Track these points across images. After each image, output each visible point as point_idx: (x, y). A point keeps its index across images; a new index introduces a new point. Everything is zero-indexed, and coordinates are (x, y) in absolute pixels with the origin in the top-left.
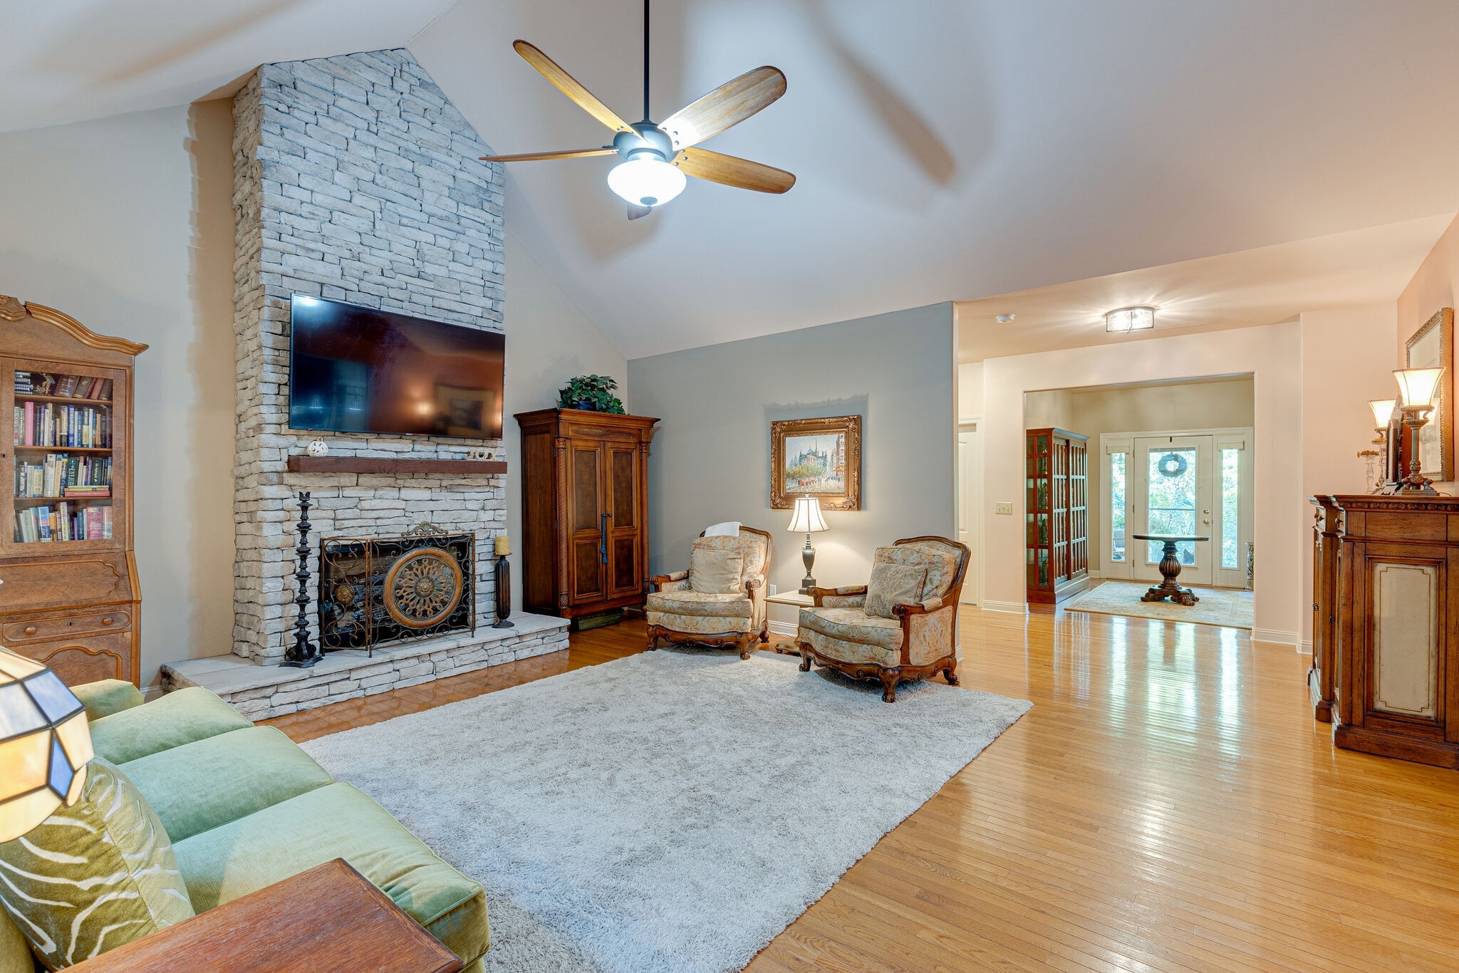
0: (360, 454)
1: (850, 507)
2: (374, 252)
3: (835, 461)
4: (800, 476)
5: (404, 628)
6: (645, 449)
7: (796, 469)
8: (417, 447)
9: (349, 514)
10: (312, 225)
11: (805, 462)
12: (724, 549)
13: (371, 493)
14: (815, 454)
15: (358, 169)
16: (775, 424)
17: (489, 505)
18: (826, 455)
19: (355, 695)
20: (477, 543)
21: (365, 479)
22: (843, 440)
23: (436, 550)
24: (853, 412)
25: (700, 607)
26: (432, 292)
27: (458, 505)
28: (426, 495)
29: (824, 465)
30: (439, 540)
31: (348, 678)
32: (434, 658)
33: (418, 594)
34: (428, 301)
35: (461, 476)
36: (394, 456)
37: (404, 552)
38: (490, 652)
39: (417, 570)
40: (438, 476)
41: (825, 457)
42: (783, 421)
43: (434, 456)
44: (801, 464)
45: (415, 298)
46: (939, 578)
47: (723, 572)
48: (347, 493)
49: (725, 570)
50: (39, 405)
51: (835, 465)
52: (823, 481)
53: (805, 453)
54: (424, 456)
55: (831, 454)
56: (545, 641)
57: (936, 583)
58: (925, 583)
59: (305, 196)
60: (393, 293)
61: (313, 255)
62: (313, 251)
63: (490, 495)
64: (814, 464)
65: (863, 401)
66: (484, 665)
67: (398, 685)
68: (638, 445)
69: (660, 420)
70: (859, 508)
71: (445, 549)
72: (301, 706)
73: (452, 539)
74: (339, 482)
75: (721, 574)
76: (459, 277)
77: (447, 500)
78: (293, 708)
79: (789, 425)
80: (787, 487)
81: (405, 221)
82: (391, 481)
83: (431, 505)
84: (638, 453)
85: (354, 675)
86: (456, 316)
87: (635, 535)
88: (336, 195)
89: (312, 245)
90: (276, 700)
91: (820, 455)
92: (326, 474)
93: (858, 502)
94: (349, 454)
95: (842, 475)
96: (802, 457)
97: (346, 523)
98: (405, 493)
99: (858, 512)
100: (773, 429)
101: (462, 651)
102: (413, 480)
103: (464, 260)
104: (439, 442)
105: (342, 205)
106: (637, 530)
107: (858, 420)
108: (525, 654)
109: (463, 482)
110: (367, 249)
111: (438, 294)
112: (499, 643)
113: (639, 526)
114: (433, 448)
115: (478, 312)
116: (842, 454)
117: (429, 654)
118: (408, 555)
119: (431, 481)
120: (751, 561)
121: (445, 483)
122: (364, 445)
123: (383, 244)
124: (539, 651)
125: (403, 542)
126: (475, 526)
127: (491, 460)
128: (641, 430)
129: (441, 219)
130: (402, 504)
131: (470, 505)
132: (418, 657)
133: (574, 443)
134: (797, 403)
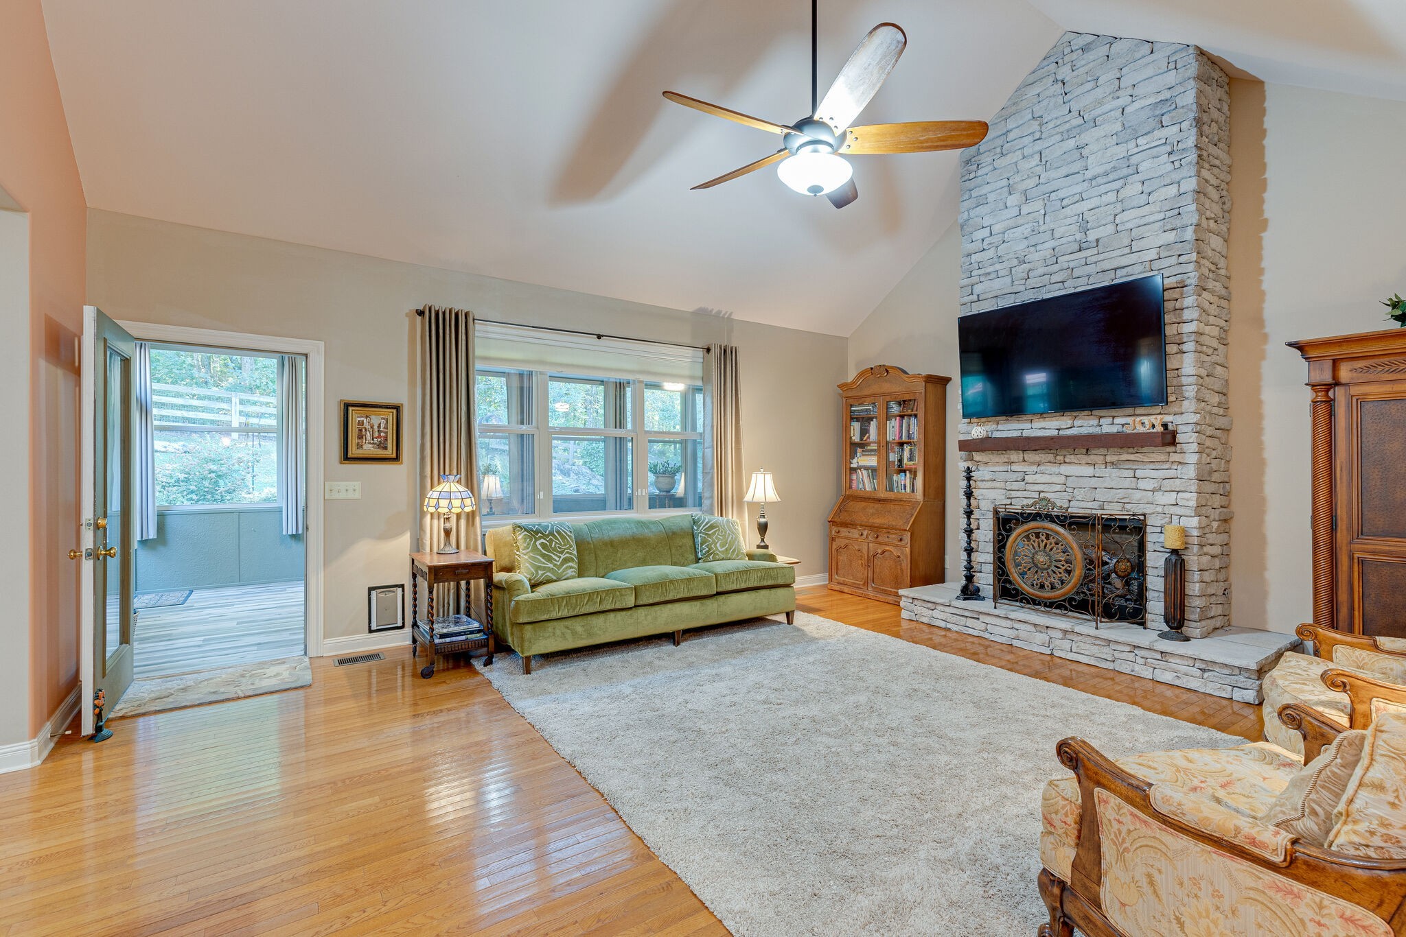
0: (1026, 434)
2: (1039, 248)
5: (1022, 594)
8: (1077, 423)
9: (1015, 486)
10: (991, 253)
13: (1034, 468)
15: (1025, 182)
17: (1168, 485)
19: (982, 634)
20: (1149, 529)
21: (1030, 456)
23: (1053, 526)
26: (1094, 259)
27: (1127, 483)
28: (1089, 471)
30: (1057, 517)
31: (978, 619)
32: (1050, 632)
33: (1036, 565)
34: (1090, 269)
35: (1131, 450)
36: (1055, 433)
37: (1023, 523)
38: (1117, 655)
39: (1042, 541)
40: (1103, 451)
43: (1096, 430)
45: (1076, 273)
48: (1014, 467)
50: (902, 417)
54: (1084, 431)
56: (1206, 675)
59: (986, 232)
60: (1055, 278)
61: (993, 276)
62: (989, 274)
63: (1171, 473)
66: (1110, 666)
67: (1015, 643)
71: (1063, 526)
72: (949, 626)
74: (1008, 458)
76: (1129, 226)
77: (1112, 477)
78: (943, 624)
81: (1065, 202)
82: (1051, 457)
83: (1094, 483)
85: (982, 618)
86: (1124, 272)
88: (1009, 216)
89: (991, 269)
90: (936, 613)
92: (1000, 452)
94: (1016, 434)
97: (1014, 494)
98: (1065, 469)
101: (1080, 638)
102: (1072, 456)
103: (1135, 204)
104: (1102, 414)
105: (1011, 223)
108: (1167, 677)
109: (1132, 457)
110: (1032, 249)
111: (1101, 257)
112: (1128, 649)
114: (1095, 422)
115: (1152, 255)
117: (1047, 627)
118: (1026, 527)
119: (1092, 457)
121: (1109, 459)
122: (1028, 425)
123: (1048, 235)
124: (1194, 684)
125: (1022, 514)
126: (1148, 509)
127: (1155, 430)
129: (1106, 174)
130: (1062, 480)
131: (1142, 484)
132: (1035, 625)
133: (1354, 390)
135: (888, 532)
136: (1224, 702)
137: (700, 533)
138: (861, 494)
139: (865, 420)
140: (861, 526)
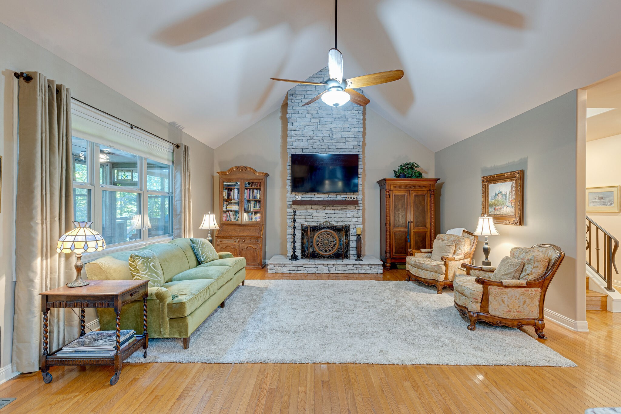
0: (313, 199)
1: (516, 223)
2: (317, 135)
3: (510, 197)
4: (495, 206)
5: (319, 255)
6: (433, 193)
7: (493, 201)
8: (330, 196)
9: (309, 217)
10: (300, 132)
11: (497, 198)
12: (448, 241)
13: (316, 211)
14: (501, 193)
15: (313, 111)
16: (483, 177)
17: (355, 216)
18: (506, 194)
19: (304, 272)
20: (350, 229)
21: (314, 207)
22: (514, 185)
23: (330, 230)
24: (518, 169)
25: (420, 265)
26: (335, 144)
27: (344, 216)
28: (333, 212)
29: (506, 199)
30: (331, 227)
31: (303, 267)
32: (329, 266)
33: (324, 244)
34: (334, 147)
35: (345, 205)
36: (322, 199)
37: (320, 230)
38: (349, 268)
39: (323, 236)
40: (337, 205)
41: (506, 195)
42: (486, 176)
43: (336, 199)
44: (495, 199)
45: (330, 147)
46: (531, 269)
47: (443, 251)
48: (309, 211)
49: (445, 251)
50: (250, 189)
51: (510, 199)
52: (505, 207)
53: (497, 193)
54: (332, 199)
55: (509, 193)
56: (372, 269)
57: (528, 272)
58: (522, 270)
59: (298, 124)
60: (323, 147)
61: (300, 141)
62: (300, 140)
63: (356, 212)
64: (501, 198)
65: (525, 162)
66: (347, 272)
67: (317, 272)
68: (429, 192)
69: (440, 179)
70: (520, 224)
71: (333, 230)
72: (290, 272)
73: (336, 227)
74: (306, 207)
75: (443, 252)
76: (345, 136)
77: (340, 214)
78: (288, 272)
79: (490, 178)
80: (490, 211)
81: (327, 123)
82: (321, 207)
83: (335, 215)
84: (429, 195)
85: (304, 266)
86: (344, 150)
87: (427, 231)
88: (307, 121)
89: (300, 138)
90: (284, 268)
91: (504, 194)
92: (303, 205)
93: (521, 221)
94: (309, 199)
95: (513, 205)
96: (496, 195)
97: (308, 220)
98: (326, 211)
99: (520, 227)
100: (483, 181)
101: (338, 266)
102: (328, 207)
103: (347, 130)
104: (337, 194)
105: (308, 124)
106: (428, 229)
107: (522, 173)
108: (363, 272)
109: (346, 208)
110: (315, 135)
111: (337, 144)
112: (352, 266)
113: (429, 227)
114: (335, 196)
115: (352, 147)
116: (514, 192)
117: (327, 264)
118: (321, 231)
119: (334, 207)
120: (459, 248)
121: (339, 208)
122: (314, 196)
123: (320, 132)
124: (369, 272)
125: (319, 227)
126: (350, 223)
127: (354, 200)
128: (430, 184)
129: (339, 118)
130: (325, 215)
131: (348, 216)
132: (324, 265)
133: (394, 192)
134: (495, 165)
135: (250, 239)
136: (376, 275)
137: (200, 247)
138: (230, 223)
139: (230, 189)
140: (235, 237)
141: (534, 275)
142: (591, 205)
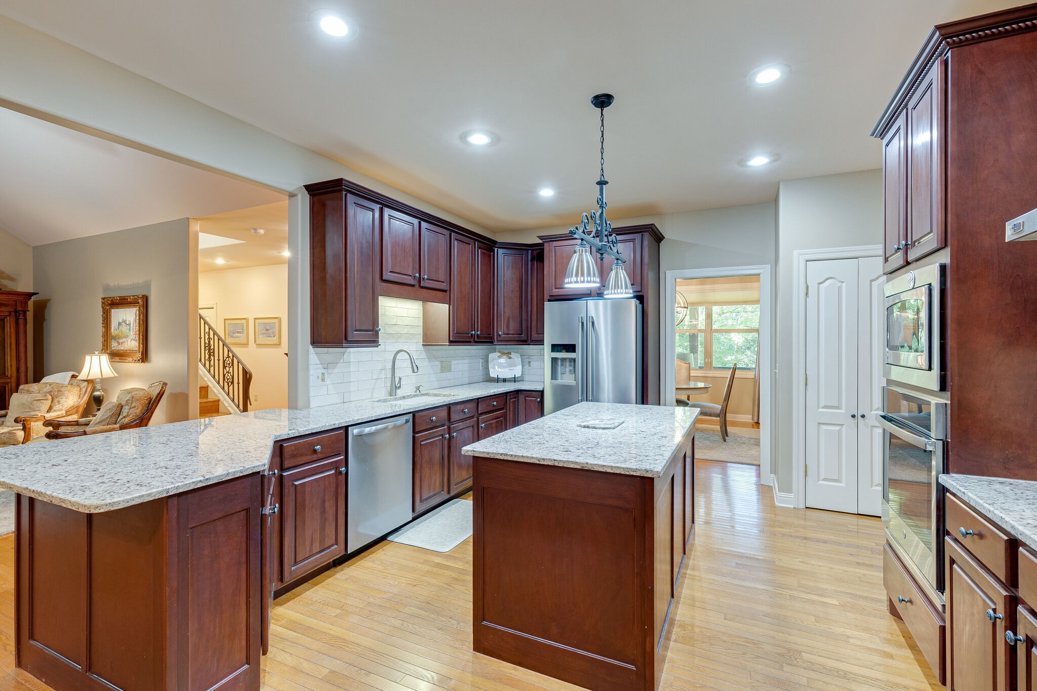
1: (139, 360)
3: (135, 328)
4: (118, 338)
6: (23, 316)
7: (116, 333)
11: (120, 328)
12: (39, 393)
14: (125, 322)
16: (103, 299)
22: (137, 312)
24: (140, 293)
29: (130, 330)
41: (129, 324)
42: (108, 298)
44: (118, 329)
47: (28, 410)
49: (30, 408)
51: (134, 330)
52: (129, 341)
53: (121, 321)
55: (132, 322)
58: (120, 414)
64: (124, 328)
65: (148, 285)
68: (13, 314)
69: (38, 293)
70: (143, 361)
75: (27, 412)
79: (112, 300)
80: (112, 346)
84: (13, 319)
87: (8, 383)
91: (128, 323)
93: (145, 357)
95: (137, 337)
96: (120, 324)
99: (143, 364)
100: (103, 303)
106: (10, 378)
107: (146, 299)
113: (14, 374)
116: (137, 321)
120: (59, 402)
128: (16, 301)
134: (119, 284)
141: (131, 416)
142: (260, 337)
